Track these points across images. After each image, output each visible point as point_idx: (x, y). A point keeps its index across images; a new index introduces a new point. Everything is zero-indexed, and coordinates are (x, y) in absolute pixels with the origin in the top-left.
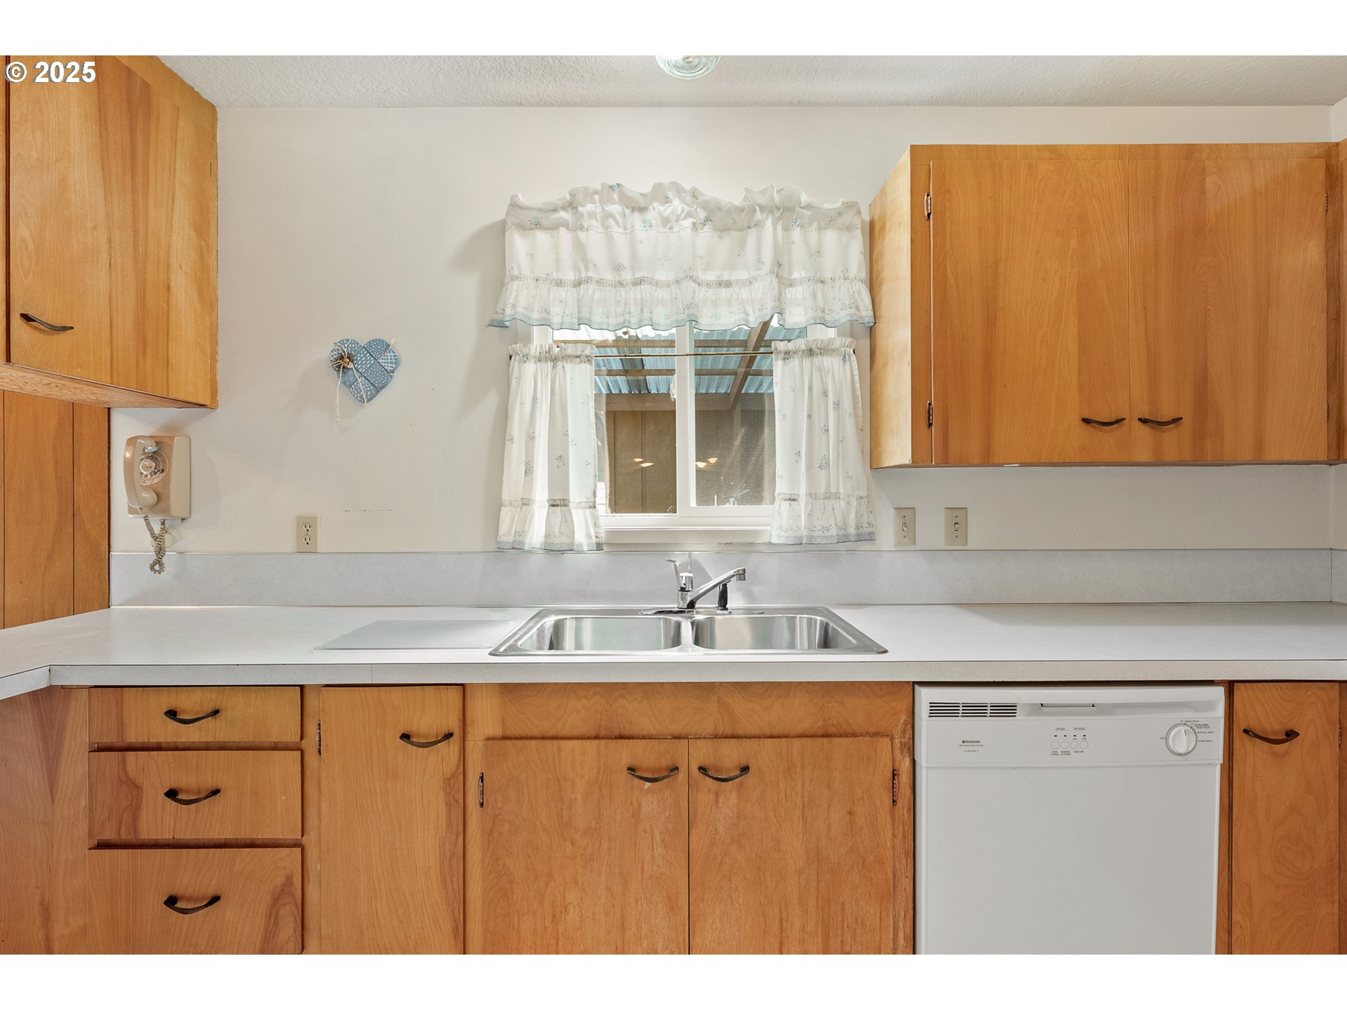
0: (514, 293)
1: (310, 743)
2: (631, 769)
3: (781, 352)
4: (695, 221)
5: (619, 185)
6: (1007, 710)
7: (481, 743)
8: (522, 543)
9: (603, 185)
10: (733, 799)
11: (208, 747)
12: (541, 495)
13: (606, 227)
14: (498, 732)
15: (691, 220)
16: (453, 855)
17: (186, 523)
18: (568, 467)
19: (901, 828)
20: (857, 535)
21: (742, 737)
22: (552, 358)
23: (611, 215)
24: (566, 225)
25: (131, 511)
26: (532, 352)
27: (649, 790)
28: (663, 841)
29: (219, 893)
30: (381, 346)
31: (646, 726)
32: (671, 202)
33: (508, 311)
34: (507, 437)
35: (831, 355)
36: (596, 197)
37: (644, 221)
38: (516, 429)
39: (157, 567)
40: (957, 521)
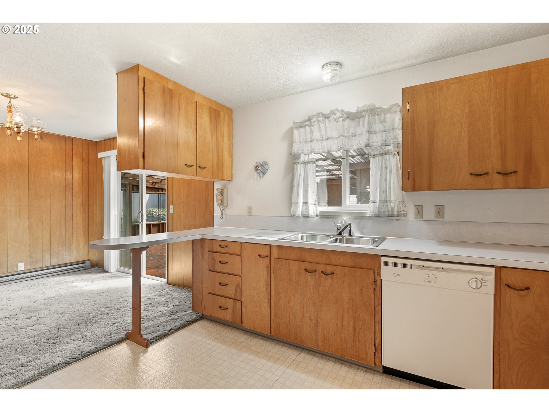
0: (294, 146)
1: (242, 255)
2: (305, 270)
3: (372, 155)
4: (343, 118)
5: (321, 112)
6: (409, 266)
7: (274, 259)
8: (296, 214)
9: (317, 113)
10: (330, 281)
11: (226, 253)
12: (301, 201)
13: (319, 124)
14: (277, 257)
15: (342, 118)
16: (268, 283)
17: (227, 208)
18: (308, 193)
19: (377, 297)
20: (398, 214)
21: (332, 265)
22: (305, 163)
23: (320, 121)
24: (308, 125)
25: (217, 205)
26: (300, 161)
27: (309, 275)
28: (313, 288)
29: (227, 284)
30: (265, 163)
31: (309, 259)
32: (336, 114)
33: (293, 151)
34: (293, 186)
35: (389, 155)
36: (316, 116)
37: (329, 121)
38: (295, 184)
39: (222, 218)
40: (440, 211)
